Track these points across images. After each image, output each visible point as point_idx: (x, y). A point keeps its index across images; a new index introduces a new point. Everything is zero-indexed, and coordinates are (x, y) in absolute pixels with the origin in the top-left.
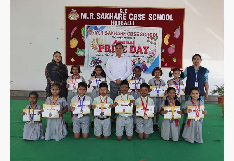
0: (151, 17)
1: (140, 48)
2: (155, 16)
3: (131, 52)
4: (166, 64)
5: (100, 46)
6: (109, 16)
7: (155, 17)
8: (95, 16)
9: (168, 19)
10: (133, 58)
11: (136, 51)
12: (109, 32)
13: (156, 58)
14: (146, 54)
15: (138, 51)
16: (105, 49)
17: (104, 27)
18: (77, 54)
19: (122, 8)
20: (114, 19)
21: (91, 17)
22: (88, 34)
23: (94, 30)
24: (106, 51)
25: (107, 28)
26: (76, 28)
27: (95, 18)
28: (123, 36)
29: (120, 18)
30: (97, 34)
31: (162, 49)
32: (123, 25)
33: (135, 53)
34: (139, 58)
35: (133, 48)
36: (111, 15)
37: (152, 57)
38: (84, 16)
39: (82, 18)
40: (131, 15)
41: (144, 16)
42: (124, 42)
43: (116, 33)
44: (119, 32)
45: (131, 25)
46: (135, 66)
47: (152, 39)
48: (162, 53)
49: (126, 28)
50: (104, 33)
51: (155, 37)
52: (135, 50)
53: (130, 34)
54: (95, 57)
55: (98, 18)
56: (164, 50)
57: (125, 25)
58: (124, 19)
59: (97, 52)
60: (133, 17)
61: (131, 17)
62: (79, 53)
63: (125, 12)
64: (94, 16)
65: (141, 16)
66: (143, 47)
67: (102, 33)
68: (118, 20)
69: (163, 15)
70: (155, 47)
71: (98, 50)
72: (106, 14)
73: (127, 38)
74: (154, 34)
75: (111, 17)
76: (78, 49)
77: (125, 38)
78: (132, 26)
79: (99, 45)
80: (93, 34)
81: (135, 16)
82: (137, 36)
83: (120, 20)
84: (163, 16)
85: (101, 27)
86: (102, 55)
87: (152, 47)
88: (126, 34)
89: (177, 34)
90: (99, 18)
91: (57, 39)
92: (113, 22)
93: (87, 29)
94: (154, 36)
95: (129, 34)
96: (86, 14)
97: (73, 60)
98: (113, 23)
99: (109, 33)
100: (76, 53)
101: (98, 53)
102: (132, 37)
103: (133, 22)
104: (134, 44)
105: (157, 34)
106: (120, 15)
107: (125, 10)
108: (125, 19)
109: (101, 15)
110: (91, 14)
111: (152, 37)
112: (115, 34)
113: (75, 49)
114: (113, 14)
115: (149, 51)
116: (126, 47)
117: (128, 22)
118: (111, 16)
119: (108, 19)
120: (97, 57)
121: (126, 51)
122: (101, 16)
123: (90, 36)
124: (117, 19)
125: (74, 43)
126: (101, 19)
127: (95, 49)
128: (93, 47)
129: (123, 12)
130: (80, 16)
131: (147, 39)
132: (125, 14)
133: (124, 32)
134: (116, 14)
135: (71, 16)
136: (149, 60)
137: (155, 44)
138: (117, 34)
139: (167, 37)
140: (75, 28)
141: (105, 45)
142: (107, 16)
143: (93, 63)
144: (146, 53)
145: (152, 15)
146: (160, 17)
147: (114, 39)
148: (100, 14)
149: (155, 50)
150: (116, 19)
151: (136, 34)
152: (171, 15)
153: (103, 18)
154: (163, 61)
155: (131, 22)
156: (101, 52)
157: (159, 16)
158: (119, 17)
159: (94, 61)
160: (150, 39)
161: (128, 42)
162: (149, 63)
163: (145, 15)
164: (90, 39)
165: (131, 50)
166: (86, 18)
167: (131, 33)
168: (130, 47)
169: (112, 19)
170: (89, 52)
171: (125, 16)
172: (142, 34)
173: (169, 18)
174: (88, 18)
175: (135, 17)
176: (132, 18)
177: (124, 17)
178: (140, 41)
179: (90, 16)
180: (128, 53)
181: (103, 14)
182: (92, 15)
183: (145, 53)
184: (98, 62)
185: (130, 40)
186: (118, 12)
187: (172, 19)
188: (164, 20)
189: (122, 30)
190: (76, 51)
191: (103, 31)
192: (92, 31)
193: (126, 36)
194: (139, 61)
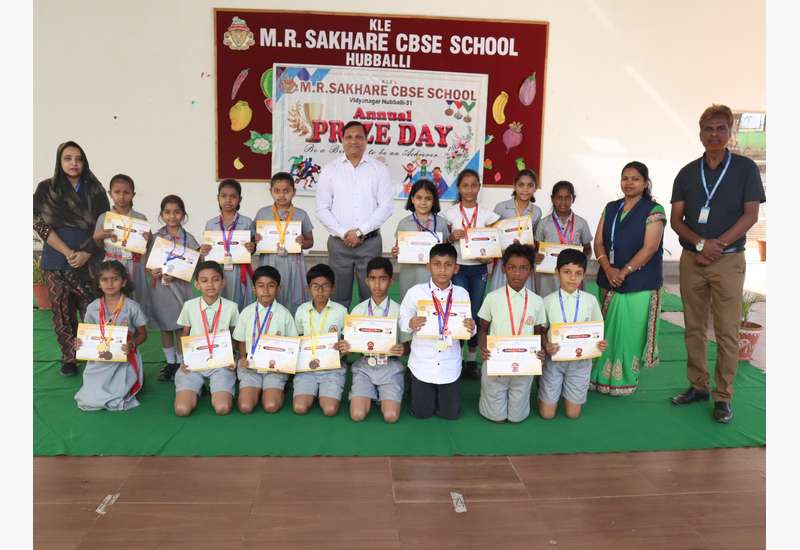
0: (458, 45)
1: (426, 131)
2: (467, 41)
3: (402, 143)
4: (498, 177)
5: (316, 125)
6: (339, 40)
7: (469, 45)
8: (301, 38)
9: (503, 50)
10: (409, 160)
11: (416, 140)
12: (341, 85)
13: (470, 158)
14: (442, 149)
15: (421, 140)
16: (328, 134)
17: (327, 71)
18: (249, 148)
19: (378, 18)
20: (356, 48)
21: (290, 42)
22: (281, 91)
23: (297, 80)
24: (332, 140)
25: (336, 74)
26: (246, 71)
27: (299, 45)
28: (380, 98)
29: (371, 45)
30: (305, 90)
31: (488, 133)
32: (381, 67)
33: (414, 146)
34: (425, 158)
35: (407, 131)
36: (347, 37)
37: (460, 155)
38: (268, 37)
39: (262, 44)
40: (402, 38)
41: (438, 41)
42: (384, 114)
43: (361, 90)
44: (367, 86)
45: (401, 65)
46: (414, 182)
47: (459, 105)
48: (487, 147)
49: (387, 74)
50: (327, 87)
51: (469, 102)
52: (411, 136)
53: (399, 91)
54: (302, 157)
55: (307, 44)
56: (491, 137)
57: (386, 66)
58: (381, 49)
59: (307, 141)
60: (407, 43)
61: (403, 42)
62: (255, 146)
63: (386, 30)
64: (298, 40)
65: (431, 42)
66: (436, 128)
67: (320, 88)
68: (365, 52)
69: (489, 39)
70: (467, 130)
71: (309, 135)
72: (331, 33)
73: (391, 102)
74: (466, 93)
75: (347, 44)
76: (253, 134)
77: (384, 101)
78: (406, 68)
79: (314, 123)
80: (296, 90)
81: (414, 40)
82: (419, 96)
84: (491, 42)
85: (319, 70)
86: (322, 151)
87: (460, 129)
88: (389, 91)
89: (527, 93)
90: (313, 46)
91: (193, 103)
92: (350, 57)
93: (278, 75)
94: (466, 96)
95: (396, 91)
96: (273, 32)
97: (238, 165)
98: (352, 60)
99: (341, 89)
100: (248, 144)
101: (310, 145)
102: (405, 99)
103: (409, 57)
104: (410, 121)
105: (472, 92)
106: (372, 38)
107: (386, 22)
108: (386, 49)
109: (316, 38)
110: (287, 31)
112: (358, 92)
113: (245, 134)
114: (351, 34)
115: (450, 139)
116: (388, 127)
117: (394, 56)
118: (347, 40)
119: (337, 47)
120: (307, 156)
121: (389, 140)
122: (317, 40)
123: (286, 95)
124: (363, 48)
125: (241, 116)
126: (319, 47)
127: (301, 133)
128: (295, 126)
129: (380, 29)
130: (257, 38)
131: (447, 106)
132: (386, 35)
133: (382, 87)
135: (230, 38)
136: (452, 166)
137: (468, 120)
138: (363, 90)
139: (501, 101)
140: (245, 73)
141: (330, 123)
142: (333, 39)
143: (295, 172)
144: (443, 145)
145: (459, 40)
146: (483, 46)
147: (356, 106)
148: (314, 33)
149: (469, 137)
150: (359, 48)
151: (416, 91)
152: (512, 40)
153: (322, 46)
154: (490, 168)
155: (401, 57)
156: (318, 141)
157: (479, 42)
158: (369, 42)
159: (299, 167)
160: (453, 106)
161: (395, 115)
162: (452, 174)
163: (440, 38)
164: (287, 104)
165: (402, 136)
166: (274, 45)
167: (402, 88)
168: (399, 129)
169: (350, 48)
170: (286, 141)
171: (384, 39)
172: (432, 94)
173: (506, 47)
175: (414, 43)
176: (405, 46)
177: (382, 42)
178: (427, 114)
179: (287, 38)
180: (394, 146)
181: (322, 33)
183: (440, 145)
184: (310, 169)
185: (398, 109)
186: (365, 29)
187: (515, 51)
188: (493, 53)
189: (376, 79)
190: (248, 137)
191: (323, 82)
192: (292, 83)
193: (388, 98)
194: (424, 168)
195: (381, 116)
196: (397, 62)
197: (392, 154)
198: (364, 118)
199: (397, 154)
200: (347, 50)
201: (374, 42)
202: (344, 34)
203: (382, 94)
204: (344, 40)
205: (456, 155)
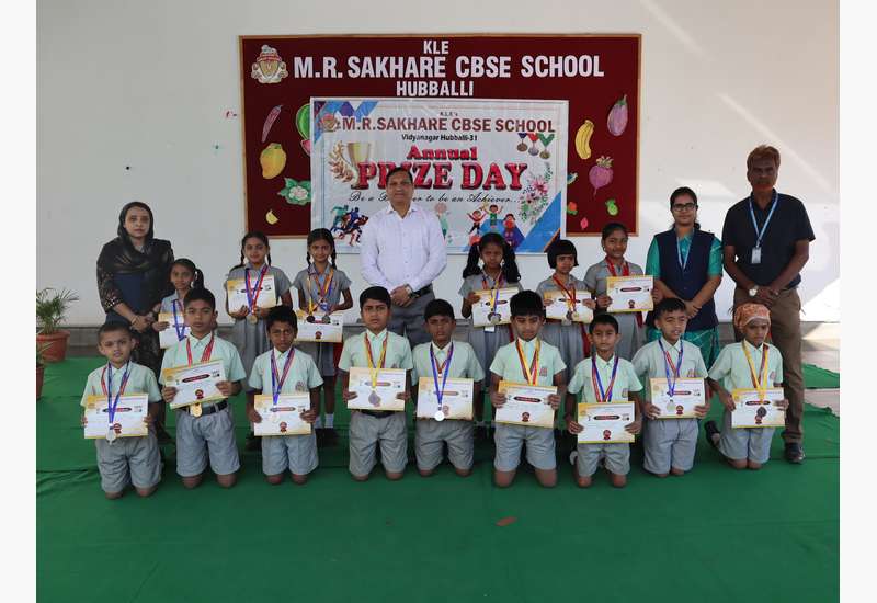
0: (530, 67)
1: (494, 170)
2: (542, 61)
3: (466, 185)
4: (584, 223)
5: (362, 168)
6: (388, 66)
7: (544, 67)
8: (342, 66)
9: (585, 70)
10: (474, 206)
11: (484, 183)
12: (392, 120)
13: (550, 201)
14: (515, 192)
15: (489, 182)
16: (377, 178)
17: (374, 104)
18: (284, 198)
19: (433, 39)
20: (407, 75)
21: (330, 71)
22: (319, 130)
23: (339, 116)
24: (382, 186)
25: (385, 107)
26: (279, 108)
27: (340, 75)
28: (439, 133)
29: (426, 71)
30: (349, 128)
31: (570, 170)
32: (438, 96)
33: (481, 189)
34: (495, 203)
35: (472, 171)
36: (397, 63)
37: (537, 198)
38: (304, 67)
39: (297, 75)
40: (463, 61)
41: (506, 63)
42: (443, 152)
43: (415, 124)
44: (423, 120)
45: (463, 93)
46: (482, 234)
47: (534, 139)
48: (569, 187)
49: (447, 104)
50: (374, 123)
51: (546, 134)
52: (476, 178)
53: (461, 125)
54: (346, 207)
55: (350, 73)
56: (575, 176)
57: (445, 96)
58: (438, 75)
59: (352, 187)
60: (469, 66)
61: (464, 66)
62: (291, 196)
63: (443, 52)
64: (338, 69)
65: (498, 65)
66: (506, 167)
67: (366, 125)
68: (419, 79)
69: (568, 58)
70: (545, 168)
71: (355, 181)
72: (378, 59)
73: (451, 138)
74: (542, 124)
75: (397, 71)
76: (288, 181)
77: (443, 137)
78: (469, 97)
79: (360, 166)
80: (338, 128)
81: (477, 63)
82: (485, 130)
83: (427, 79)
84: (571, 62)
85: (364, 103)
86: (371, 199)
87: (536, 167)
88: (449, 125)
89: (617, 121)
90: (356, 76)
91: (217, 147)
92: (401, 86)
93: (316, 112)
94: (542, 128)
95: (457, 125)
96: (309, 60)
97: (271, 218)
98: (404, 88)
99: (392, 125)
100: (282, 193)
101: (356, 193)
102: (468, 134)
103: (471, 83)
104: (476, 159)
105: (550, 122)
106: (426, 63)
107: (443, 43)
108: (443, 75)
109: (360, 65)
110: (326, 59)
111: (534, 132)
112: (412, 127)
113: (278, 182)
114: (401, 59)
115: (524, 180)
116: (449, 167)
117: (453, 83)
118: (397, 67)
119: (386, 75)
120: (352, 206)
121: (451, 184)
122: (362, 68)
123: (326, 135)
124: (416, 75)
125: (274, 160)
126: (363, 75)
127: (344, 178)
128: (337, 171)
129: (435, 52)
130: (290, 68)
131: (519, 141)
132: (444, 59)
133: (441, 120)
134: (412, 60)
135: (259, 70)
136: (530, 208)
137: (546, 155)
138: (418, 125)
139: (585, 132)
140: (277, 110)
141: (379, 166)
142: (380, 67)
143: (339, 225)
144: (515, 187)
145: (531, 60)
146: (561, 66)
147: (410, 144)
148: (358, 61)
149: (547, 176)
150: (412, 75)
151: (481, 123)
152: (596, 58)
153: (368, 75)
154: (575, 213)
155: (462, 83)
156: (366, 187)
157: (556, 62)
158: (423, 67)
159: (344, 219)
160: (527, 140)
161: (456, 152)
162: (528, 222)
163: (509, 59)
164: (327, 143)
165: (466, 179)
166: (311, 75)
167: (464, 120)
168: (462, 170)
169: (401, 75)
170: (327, 189)
171: (441, 63)
172: (502, 126)
173: (589, 66)
174: (318, 75)
175: (477, 66)
176: (467, 71)
177: (438, 67)
178: (495, 150)
179: (326, 67)
180: (456, 190)
181: (367, 60)
182: (330, 63)
183: (513, 187)
184: (357, 221)
185: (461, 146)
186: (418, 53)
187: (600, 71)
188: (574, 73)
189: (433, 111)
190: (283, 186)
191: (369, 117)
192: (332, 120)
193: (447, 134)
194: (494, 215)
195: (440, 154)
196: (458, 90)
197: (454, 200)
198: (419, 158)
199: (461, 200)
200: (397, 78)
201: (429, 67)
202: (393, 59)
203: (441, 129)
204: (393, 67)
205: (533, 198)
